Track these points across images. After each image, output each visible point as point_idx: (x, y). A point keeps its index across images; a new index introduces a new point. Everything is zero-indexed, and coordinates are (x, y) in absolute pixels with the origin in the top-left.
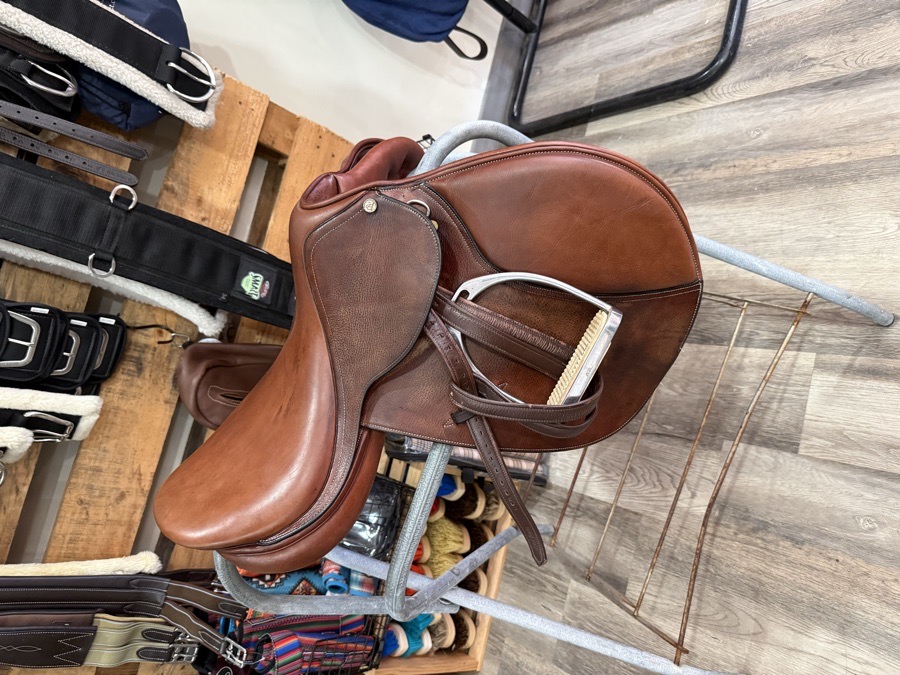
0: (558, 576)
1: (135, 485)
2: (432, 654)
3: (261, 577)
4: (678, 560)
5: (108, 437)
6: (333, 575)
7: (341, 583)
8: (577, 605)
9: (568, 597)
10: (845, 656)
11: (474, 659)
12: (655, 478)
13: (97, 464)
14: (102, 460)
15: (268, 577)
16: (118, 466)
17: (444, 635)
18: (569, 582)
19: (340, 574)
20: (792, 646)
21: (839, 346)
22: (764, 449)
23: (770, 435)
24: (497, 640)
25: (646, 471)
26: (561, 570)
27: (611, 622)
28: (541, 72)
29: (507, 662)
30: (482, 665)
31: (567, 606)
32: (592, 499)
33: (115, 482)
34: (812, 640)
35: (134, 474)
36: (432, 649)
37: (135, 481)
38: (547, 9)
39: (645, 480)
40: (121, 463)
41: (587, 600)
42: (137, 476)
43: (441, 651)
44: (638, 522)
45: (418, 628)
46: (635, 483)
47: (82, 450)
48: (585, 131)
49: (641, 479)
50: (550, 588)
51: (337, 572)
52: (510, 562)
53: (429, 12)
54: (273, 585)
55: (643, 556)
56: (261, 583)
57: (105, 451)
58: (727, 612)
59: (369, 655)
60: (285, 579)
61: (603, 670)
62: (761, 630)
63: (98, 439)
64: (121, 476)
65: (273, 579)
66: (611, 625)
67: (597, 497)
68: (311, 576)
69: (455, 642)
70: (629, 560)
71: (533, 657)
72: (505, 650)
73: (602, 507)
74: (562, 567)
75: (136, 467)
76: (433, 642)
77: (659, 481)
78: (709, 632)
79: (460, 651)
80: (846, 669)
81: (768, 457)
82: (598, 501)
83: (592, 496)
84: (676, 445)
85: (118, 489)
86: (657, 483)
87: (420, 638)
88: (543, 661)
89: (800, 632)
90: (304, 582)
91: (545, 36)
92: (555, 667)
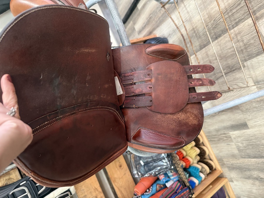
0: (225, 134)
1: (97, 192)
2: (206, 177)
3: (146, 192)
4: (257, 107)
5: (81, 186)
6: (164, 179)
7: (167, 179)
8: (236, 138)
9: (232, 138)
11: (219, 170)
13: (84, 195)
14: (84, 193)
15: (148, 190)
16: (89, 191)
17: (206, 170)
18: (229, 133)
19: (165, 177)
21: (258, 8)
22: (258, 57)
23: (257, 51)
24: (221, 161)
26: (224, 132)
27: (250, 137)
29: (228, 165)
30: (222, 170)
31: (234, 140)
33: (92, 195)
35: (95, 190)
36: (205, 176)
37: (96, 191)
40: (90, 190)
41: (238, 135)
42: (96, 190)
43: (208, 175)
45: (197, 175)
47: (78, 194)
48: (138, 9)
50: (225, 138)
51: (164, 177)
52: (209, 138)
54: (150, 192)
55: (245, 112)
56: (147, 193)
57: (83, 190)
59: (189, 192)
60: (152, 188)
61: (258, 152)
63: (79, 188)
64: (92, 193)
65: (149, 190)
66: (251, 138)
68: (158, 182)
69: (210, 169)
70: (242, 116)
71: (235, 160)
72: (225, 163)
74: (224, 130)
75: (94, 188)
76: (204, 174)
79: (213, 170)
81: (261, 58)
84: (230, 75)
85: (94, 197)
87: (200, 176)
88: (239, 159)
90: (158, 185)
92: (243, 159)
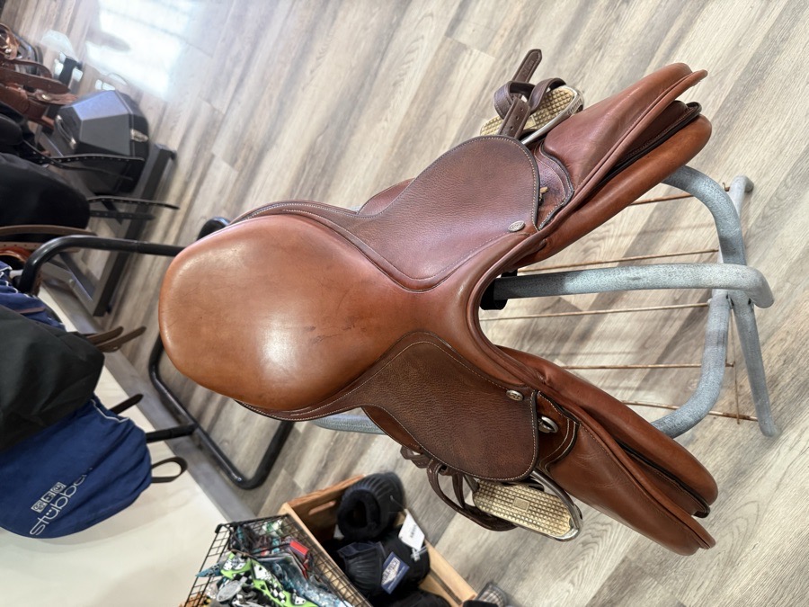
10: (791, 449)
12: (599, 527)
20: (775, 485)
25: (590, 531)
28: (228, 441)
32: (595, 597)
34: (774, 467)
38: (189, 410)
39: (597, 537)
44: (631, 563)
46: (597, 548)
49: (596, 539)
53: (125, 474)
58: (734, 524)
62: (756, 504)
67: (595, 590)
70: (662, 592)
73: (606, 590)
77: (603, 525)
78: (747, 550)
80: (803, 452)
82: (599, 592)
83: (592, 595)
86: (604, 527)
89: (765, 473)
91: (205, 424)
